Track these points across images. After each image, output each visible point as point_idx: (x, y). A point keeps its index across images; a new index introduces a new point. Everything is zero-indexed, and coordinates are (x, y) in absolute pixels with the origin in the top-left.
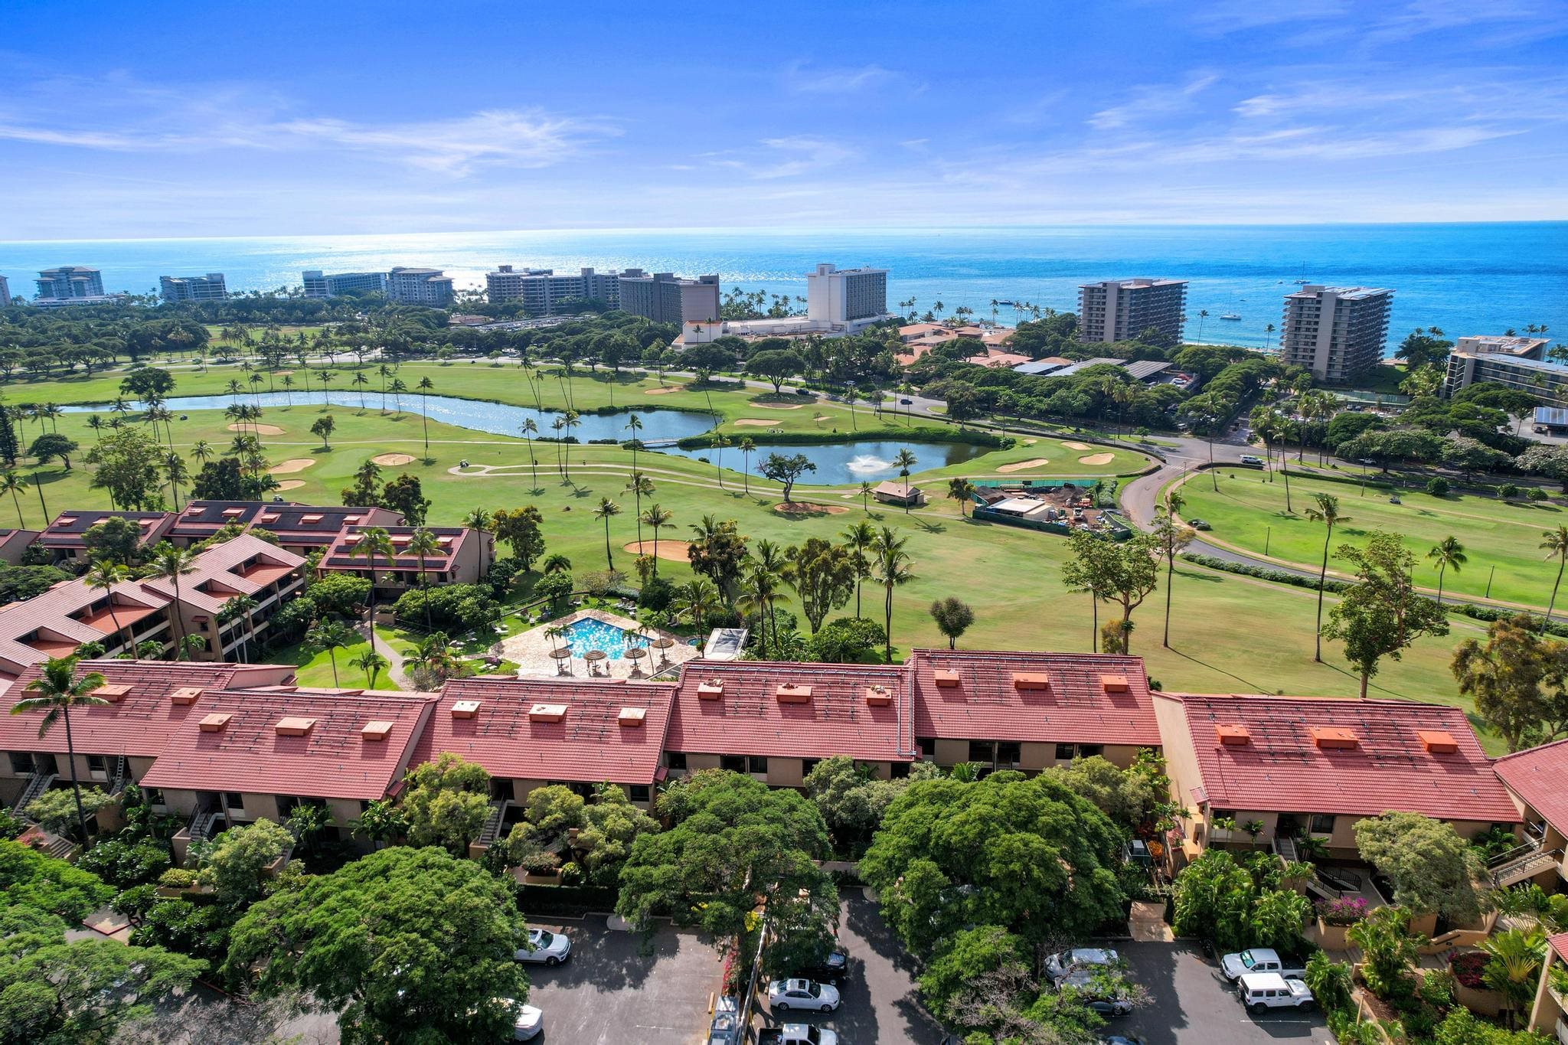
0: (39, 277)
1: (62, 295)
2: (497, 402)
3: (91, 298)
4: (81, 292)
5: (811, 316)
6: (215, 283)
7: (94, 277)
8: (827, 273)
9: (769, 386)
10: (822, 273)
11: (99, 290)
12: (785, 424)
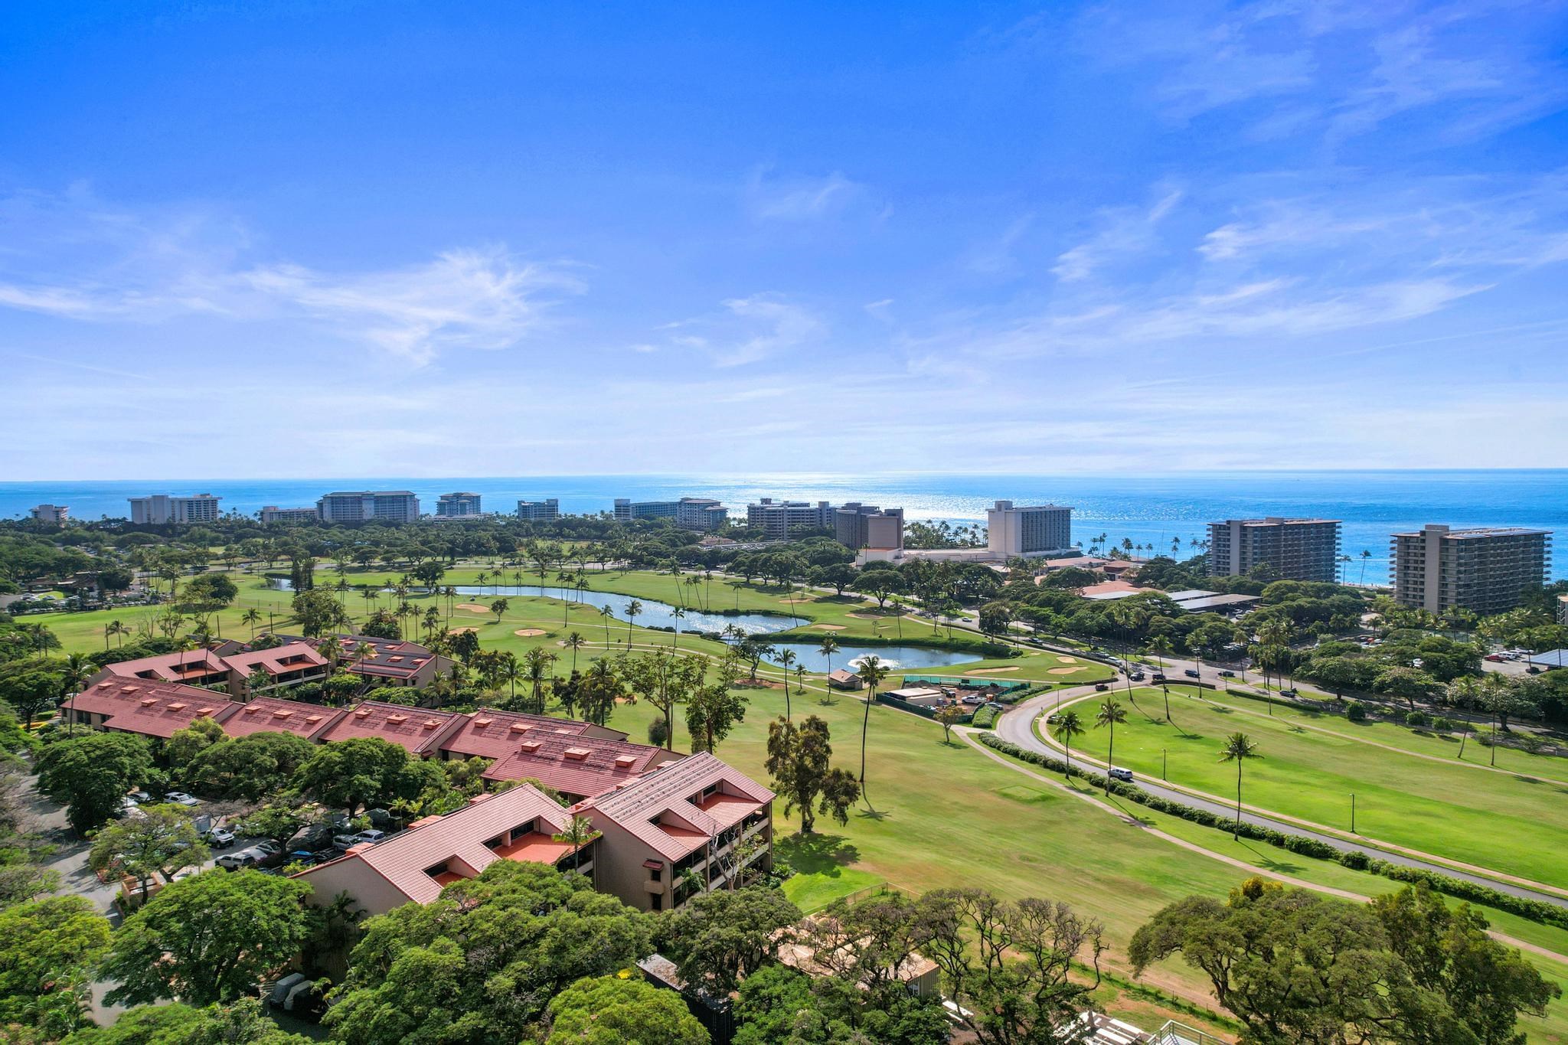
0: (439, 500)
1: (452, 512)
2: (662, 602)
3: (470, 516)
4: (463, 512)
5: (990, 548)
6: (552, 506)
7: (475, 500)
8: (1003, 508)
9: (834, 591)
10: (1000, 510)
11: (478, 510)
12: (849, 630)
